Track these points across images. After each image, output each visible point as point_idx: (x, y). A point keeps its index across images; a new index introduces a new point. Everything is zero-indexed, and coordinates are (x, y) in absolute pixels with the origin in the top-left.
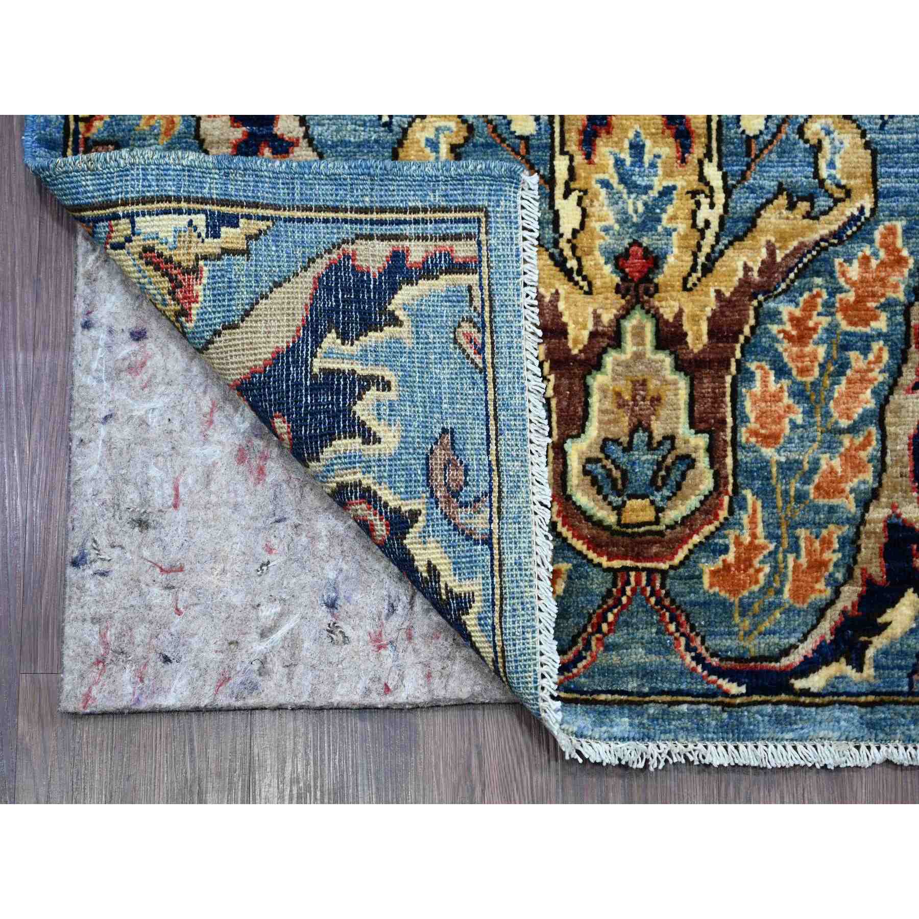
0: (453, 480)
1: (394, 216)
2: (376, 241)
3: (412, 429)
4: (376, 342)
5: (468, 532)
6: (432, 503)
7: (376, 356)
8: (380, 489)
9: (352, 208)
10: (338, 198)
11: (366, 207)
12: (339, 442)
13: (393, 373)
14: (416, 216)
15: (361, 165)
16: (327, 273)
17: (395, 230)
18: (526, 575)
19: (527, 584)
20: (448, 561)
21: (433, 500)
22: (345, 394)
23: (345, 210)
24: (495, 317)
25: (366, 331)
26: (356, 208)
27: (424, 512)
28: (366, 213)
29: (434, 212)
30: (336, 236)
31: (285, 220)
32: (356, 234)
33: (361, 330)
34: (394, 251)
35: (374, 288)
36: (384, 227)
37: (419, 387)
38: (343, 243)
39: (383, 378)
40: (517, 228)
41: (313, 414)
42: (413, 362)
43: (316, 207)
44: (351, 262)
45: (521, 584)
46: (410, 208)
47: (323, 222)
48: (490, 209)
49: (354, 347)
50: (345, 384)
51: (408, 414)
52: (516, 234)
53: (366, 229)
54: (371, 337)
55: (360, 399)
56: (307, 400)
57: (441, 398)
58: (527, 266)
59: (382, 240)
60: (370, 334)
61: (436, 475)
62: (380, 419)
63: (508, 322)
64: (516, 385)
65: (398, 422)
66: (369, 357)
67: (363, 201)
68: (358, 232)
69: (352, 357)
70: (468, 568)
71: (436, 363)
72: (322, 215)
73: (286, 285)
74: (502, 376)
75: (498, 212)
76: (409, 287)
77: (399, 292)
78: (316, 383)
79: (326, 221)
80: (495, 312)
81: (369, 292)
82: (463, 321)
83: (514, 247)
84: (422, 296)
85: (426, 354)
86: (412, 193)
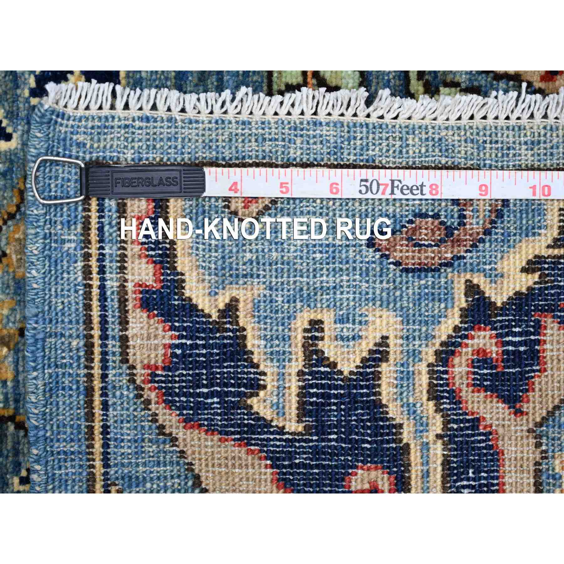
0: (433, 234)
1: (95, 304)
2: (130, 333)
3: (371, 291)
4: (260, 337)
5: (493, 215)
6: (459, 265)
7: (277, 338)
8: (440, 337)
9: (86, 367)
10: (74, 387)
11: (85, 345)
12: (384, 393)
13: (299, 314)
14: (95, 270)
15: (32, 352)
16: (178, 408)
17: (113, 304)
18: (545, 135)
19: (554, 135)
20: (524, 245)
21: (456, 263)
22: (330, 387)
23: (90, 376)
24: (224, 159)
25: (246, 353)
26: (87, 360)
27: (468, 276)
28: (93, 345)
29: (90, 242)
30: (125, 393)
31: (106, 465)
32: (121, 361)
33: (245, 360)
34: (141, 306)
35: (191, 338)
36: (110, 319)
37: (315, 276)
38: (134, 381)
39: (305, 330)
40: (113, 118)
41: (350, 430)
42: (282, 283)
43: (87, 420)
44: (159, 372)
45: (555, 141)
46: (84, 279)
47: (107, 410)
48: (88, 157)
49: (268, 371)
50: (317, 386)
51: (351, 296)
52: (120, 120)
53: (113, 346)
54: (253, 345)
55: (335, 365)
56: (333, 440)
57: (328, 245)
58: (160, 105)
59: (127, 322)
60: (249, 347)
61: (427, 258)
62: (360, 337)
63: (230, 140)
64: (311, 132)
65: (363, 311)
66: (280, 349)
67: (78, 350)
68: (118, 358)
69: (281, 376)
70: (533, 216)
71: (283, 251)
72: (98, 411)
73: (196, 468)
74: (299, 153)
75: (92, 147)
76: (187, 285)
77: (194, 301)
78: (316, 427)
79: (105, 406)
80: (217, 158)
81: (197, 346)
82: (228, 207)
83: (137, 124)
84: (198, 267)
85: (270, 264)
86: (65, 275)
